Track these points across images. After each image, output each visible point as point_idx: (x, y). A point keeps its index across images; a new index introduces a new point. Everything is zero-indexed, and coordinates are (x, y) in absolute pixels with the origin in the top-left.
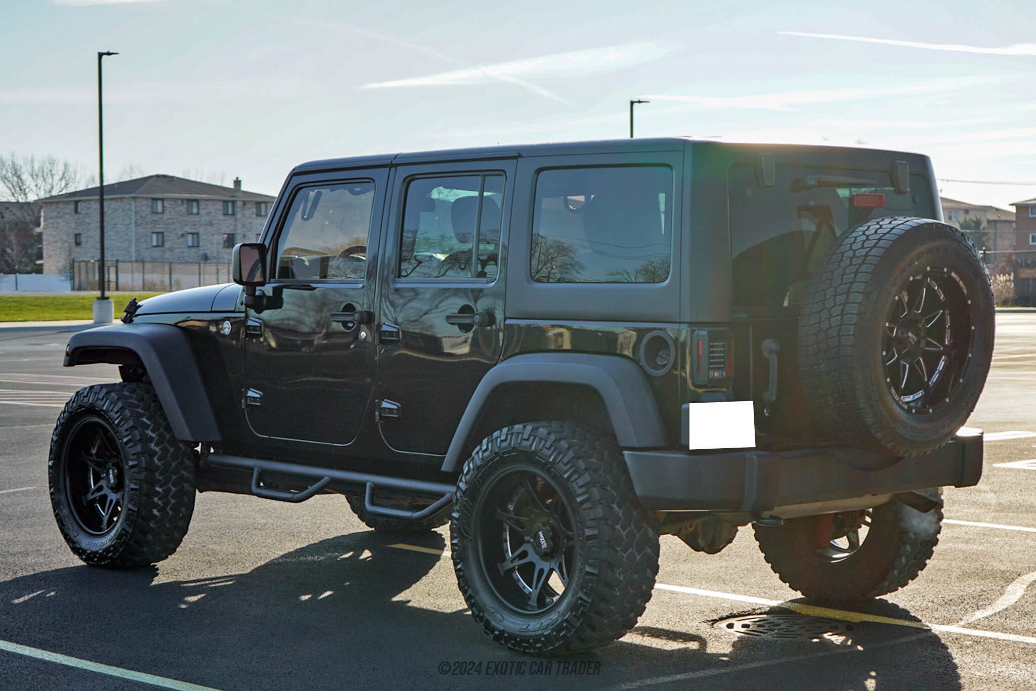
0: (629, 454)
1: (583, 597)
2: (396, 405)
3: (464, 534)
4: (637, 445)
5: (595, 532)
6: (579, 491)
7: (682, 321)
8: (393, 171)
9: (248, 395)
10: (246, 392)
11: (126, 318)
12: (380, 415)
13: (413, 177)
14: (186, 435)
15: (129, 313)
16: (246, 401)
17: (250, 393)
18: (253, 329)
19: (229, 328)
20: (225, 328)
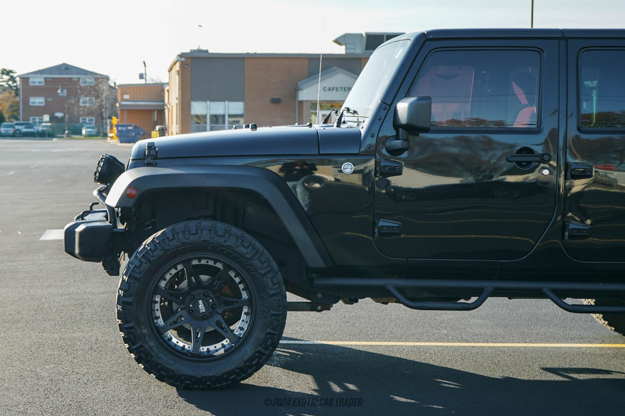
8: (563, 42)
9: (380, 225)
10: (379, 222)
11: (152, 161)
12: (569, 235)
13: (587, 48)
14: (320, 263)
15: (152, 155)
16: (379, 230)
17: (382, 223)
18: (390, 169)
19: (352, 169)
20: (344, 169)
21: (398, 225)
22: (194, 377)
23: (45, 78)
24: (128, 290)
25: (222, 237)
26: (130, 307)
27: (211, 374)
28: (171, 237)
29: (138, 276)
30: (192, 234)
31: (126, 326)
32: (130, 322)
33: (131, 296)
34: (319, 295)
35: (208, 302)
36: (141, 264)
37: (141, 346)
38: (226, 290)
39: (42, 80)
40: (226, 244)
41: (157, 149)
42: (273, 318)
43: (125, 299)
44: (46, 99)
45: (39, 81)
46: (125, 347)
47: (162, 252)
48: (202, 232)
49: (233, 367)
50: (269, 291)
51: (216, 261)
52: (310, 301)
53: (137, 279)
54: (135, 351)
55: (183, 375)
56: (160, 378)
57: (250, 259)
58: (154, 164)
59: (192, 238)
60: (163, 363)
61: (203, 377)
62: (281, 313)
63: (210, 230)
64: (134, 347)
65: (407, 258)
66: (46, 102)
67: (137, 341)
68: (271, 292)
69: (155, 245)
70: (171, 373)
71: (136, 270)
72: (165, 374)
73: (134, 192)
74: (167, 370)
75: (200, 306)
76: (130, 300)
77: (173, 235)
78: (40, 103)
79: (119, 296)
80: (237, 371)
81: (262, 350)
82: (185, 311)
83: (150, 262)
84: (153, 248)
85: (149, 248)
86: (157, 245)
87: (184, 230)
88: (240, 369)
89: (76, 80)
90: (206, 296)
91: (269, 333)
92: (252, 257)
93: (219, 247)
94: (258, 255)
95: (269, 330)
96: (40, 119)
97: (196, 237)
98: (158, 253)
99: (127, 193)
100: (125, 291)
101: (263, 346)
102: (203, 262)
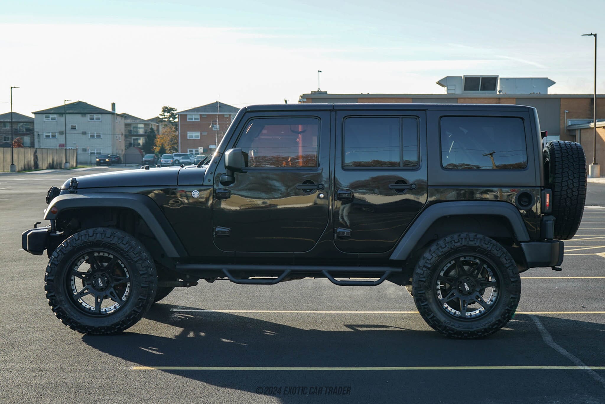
0: (524, 244)
2: (349, 230)
4: (526, 240)
7: (537, 185)
8: (333, 113)
9: (217, 230)
10: (216, 228)
11: (73, 190)
12: (337, 236)
13: (349, 117)
14: (176, 254)
15: (74, 187)
16: (216, 233)
17: (218, 229)
18: (222, 195)
19: (198, 194)
20: (194, 194)
21: (228, 230)
22: (94, 327)
23: (201, 115)
24: (51, 272)
25: (109, 238)
26: (52, 283)
27: (105, 325)
28: (77, 238)
29: (57, 263)
30: (90, 236)
31: (50, 295)
32: (53, 292)
33: (52, 276)
34: (188, 276)
35: (104, 280)
36: (58, 256)
37: (59, 308)
38: (118, 272)
39: (198, 117)
40: (112, 242)
41: (78, 182)
42: (143, 289)
43: (49, 278)
44: (201, 134)
45: (195, 117)
46: (50, 308)
47: (72, 248)
48: (96, 235)
49: (118, 320)
50: (139, 272)
51: (109, 254)
52: (182, 280)
53: (56, 265)
54: (55, 311)
55: (86, 326)
56: (72, 328)
57: (127, 252)
58: (75, 192)
59: (90, 239)
60: (74, 318)
61: (99, 327)
62: (148, 285)
63: (102, 234)
64: (55, 308)
65: (235, 251)
66: (201, 135)
67: (57, 304)
68: (141, 273)
69: (67, 244)
70: (79, 325)
71: (55, 259)
72: (75, 325)
73: (56, 210)
74: (76, 323)
75: (99, 282)
76: (52, 278)
77: (78, 237)
78: (195, 136)
79: (46, 276)
80: (121, 323)
81: (136, 310)
82: (90, 285)
83: (64, 254)
84: (66, 245)
85: (64, 245)
86: (69, 244)
87: (85, 234)
88: (123, 321)
89: (228, 116)
90: (102, 275)
91: (140, 299)
92: (128, 250)
93: (107, 244)
94: (132, 249)
95: (140, 297)
96: (196, 151)
97: (93, 238)
98: (70, 248)
99: (52, 210)
100: (49, 273)
101: (137, 307)
102: (101, 254)
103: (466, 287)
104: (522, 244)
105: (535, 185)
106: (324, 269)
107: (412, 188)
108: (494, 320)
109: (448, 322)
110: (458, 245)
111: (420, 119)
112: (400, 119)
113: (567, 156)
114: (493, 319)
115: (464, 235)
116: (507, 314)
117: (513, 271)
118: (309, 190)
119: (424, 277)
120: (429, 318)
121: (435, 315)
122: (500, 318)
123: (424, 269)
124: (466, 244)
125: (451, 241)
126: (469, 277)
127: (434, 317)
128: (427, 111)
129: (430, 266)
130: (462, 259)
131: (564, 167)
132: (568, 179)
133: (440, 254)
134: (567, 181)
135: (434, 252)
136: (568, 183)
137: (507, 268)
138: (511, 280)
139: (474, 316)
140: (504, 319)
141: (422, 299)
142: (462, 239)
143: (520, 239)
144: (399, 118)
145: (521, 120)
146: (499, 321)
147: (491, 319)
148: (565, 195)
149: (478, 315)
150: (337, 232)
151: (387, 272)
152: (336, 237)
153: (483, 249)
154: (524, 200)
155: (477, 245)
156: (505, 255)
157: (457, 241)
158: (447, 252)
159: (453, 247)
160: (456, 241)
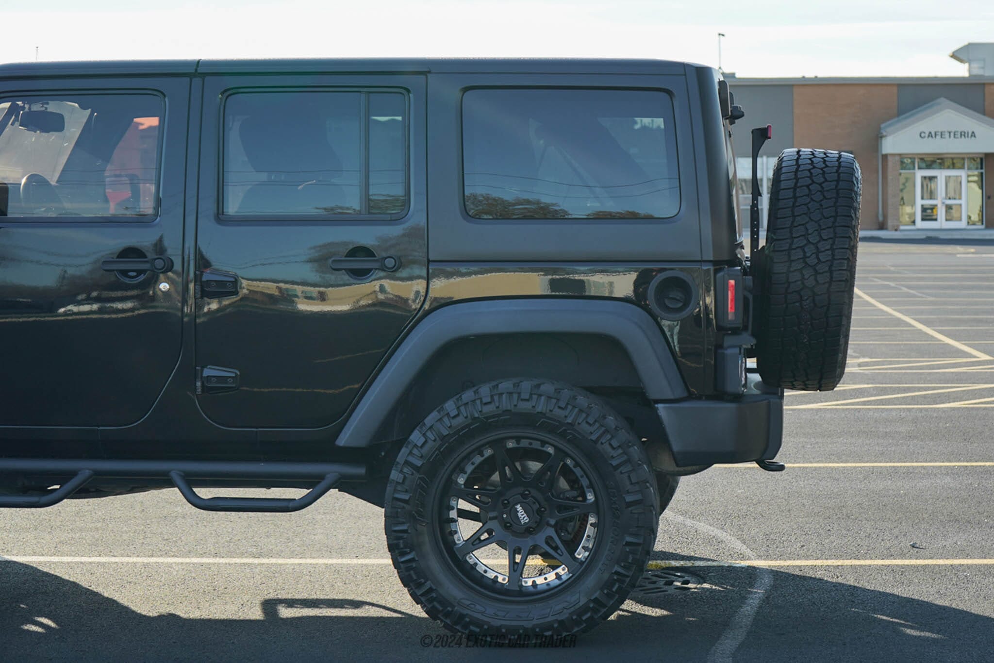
0: (664, 407)
1: (620, 570)
2: (233, 372)
3: (418, 518)
4: (672, 397)
5: (639, 497)
6: (615, 453)
7: (704, 259)
103: (519, 514)
104: (660, 406)
105: (699, 259)
106: (175, 468)
107: (386, 267)
108: (583, 601)
109: (468, 603)
110: (488, 409)
111: (411, 95)
112: (363, 96)
113: (808, 186)
114: (580, 598)
115: (506, 385)
116: (617, 586)
117: (629, 477)
118: (134, 274)
119: (406, 491)
120: (419, 593)
121: (434, 588)
122: (597, 594)
123: (405, 470)
124: (509, 408)
125: (474, 401)
126: (529, 489)
127: (431, 590)
128: (429, 76)
129: (419, 463)
130: (511, 444)
131: (796, 214)
132: (805, 242)
133: (445, 433)
134: (802, 248)
135: (431, 428)
136: (804, 252)
137: (616, 468)
138: (624, 498)
139: (545, 587)
140: (609, 596)
141: (402, 546)
142: (501, 394)
143: (653, 395)
144: (360, 92)
145: (665, 94)
146: (596, 600)
147: (577, 596)
148: (799, 282)
149: (552, 585)
150: (202, 377)
151: (328, 476)
152: (199, 390)
153: (554, 420)
154: (671, 296)
155: (539, 409)
156: (609, 436)
157: (489, 400)
158: (463, 429)
159: (476, 415)
160: (484, 401)
